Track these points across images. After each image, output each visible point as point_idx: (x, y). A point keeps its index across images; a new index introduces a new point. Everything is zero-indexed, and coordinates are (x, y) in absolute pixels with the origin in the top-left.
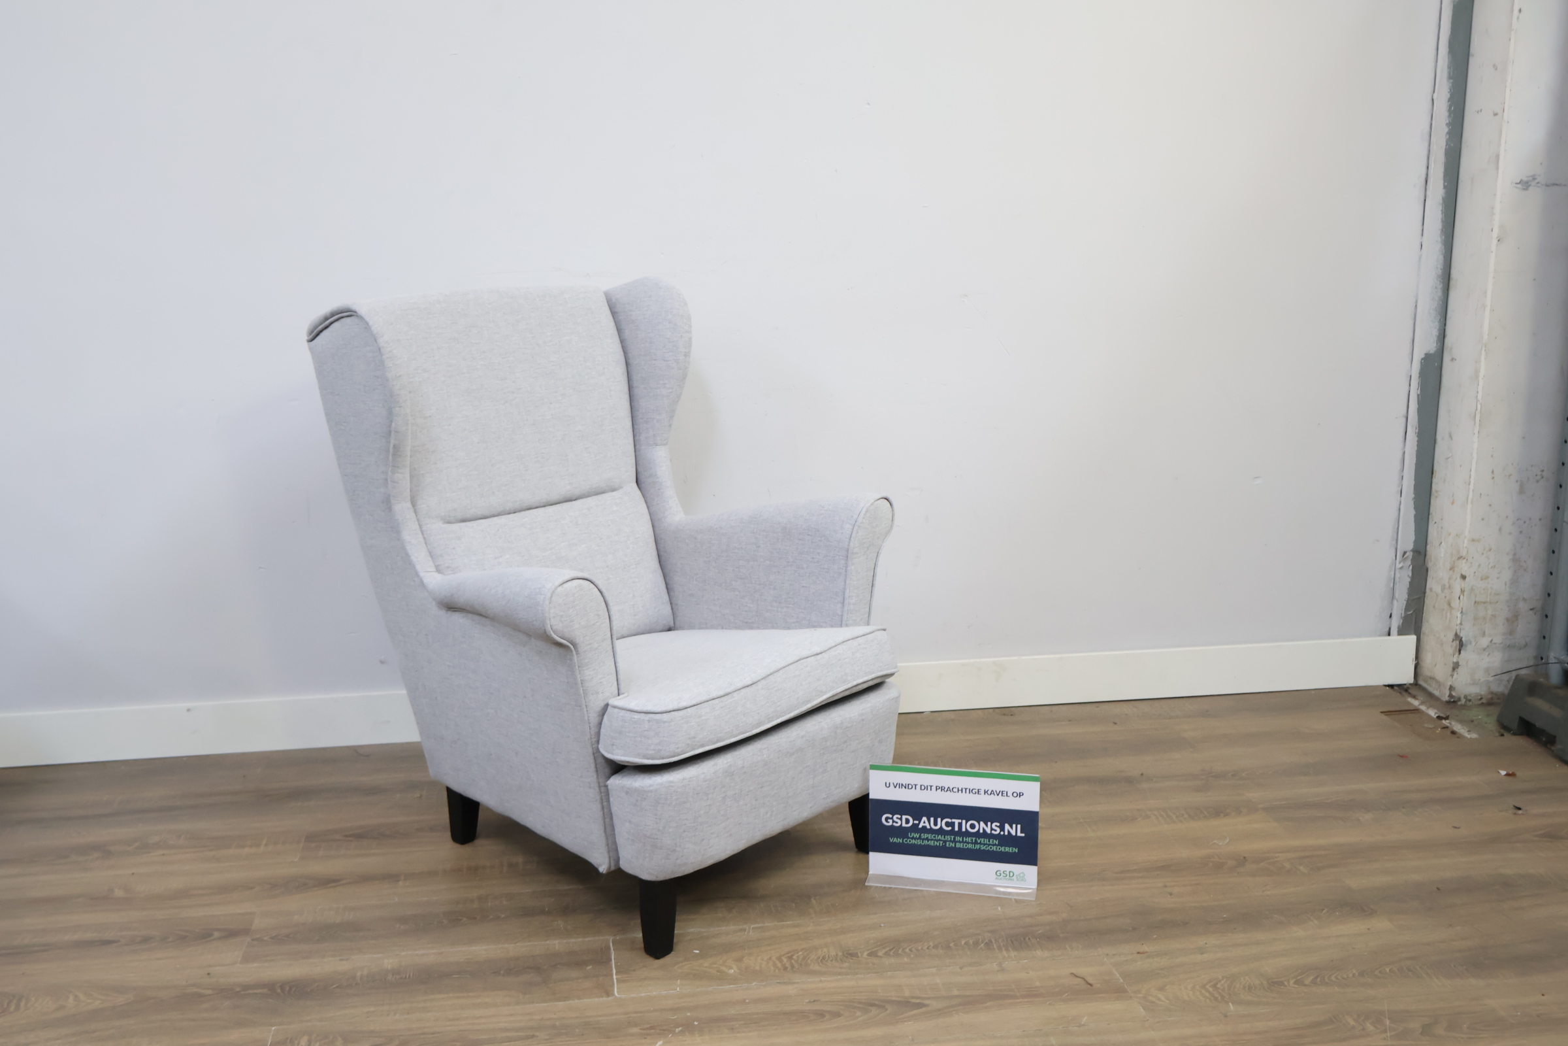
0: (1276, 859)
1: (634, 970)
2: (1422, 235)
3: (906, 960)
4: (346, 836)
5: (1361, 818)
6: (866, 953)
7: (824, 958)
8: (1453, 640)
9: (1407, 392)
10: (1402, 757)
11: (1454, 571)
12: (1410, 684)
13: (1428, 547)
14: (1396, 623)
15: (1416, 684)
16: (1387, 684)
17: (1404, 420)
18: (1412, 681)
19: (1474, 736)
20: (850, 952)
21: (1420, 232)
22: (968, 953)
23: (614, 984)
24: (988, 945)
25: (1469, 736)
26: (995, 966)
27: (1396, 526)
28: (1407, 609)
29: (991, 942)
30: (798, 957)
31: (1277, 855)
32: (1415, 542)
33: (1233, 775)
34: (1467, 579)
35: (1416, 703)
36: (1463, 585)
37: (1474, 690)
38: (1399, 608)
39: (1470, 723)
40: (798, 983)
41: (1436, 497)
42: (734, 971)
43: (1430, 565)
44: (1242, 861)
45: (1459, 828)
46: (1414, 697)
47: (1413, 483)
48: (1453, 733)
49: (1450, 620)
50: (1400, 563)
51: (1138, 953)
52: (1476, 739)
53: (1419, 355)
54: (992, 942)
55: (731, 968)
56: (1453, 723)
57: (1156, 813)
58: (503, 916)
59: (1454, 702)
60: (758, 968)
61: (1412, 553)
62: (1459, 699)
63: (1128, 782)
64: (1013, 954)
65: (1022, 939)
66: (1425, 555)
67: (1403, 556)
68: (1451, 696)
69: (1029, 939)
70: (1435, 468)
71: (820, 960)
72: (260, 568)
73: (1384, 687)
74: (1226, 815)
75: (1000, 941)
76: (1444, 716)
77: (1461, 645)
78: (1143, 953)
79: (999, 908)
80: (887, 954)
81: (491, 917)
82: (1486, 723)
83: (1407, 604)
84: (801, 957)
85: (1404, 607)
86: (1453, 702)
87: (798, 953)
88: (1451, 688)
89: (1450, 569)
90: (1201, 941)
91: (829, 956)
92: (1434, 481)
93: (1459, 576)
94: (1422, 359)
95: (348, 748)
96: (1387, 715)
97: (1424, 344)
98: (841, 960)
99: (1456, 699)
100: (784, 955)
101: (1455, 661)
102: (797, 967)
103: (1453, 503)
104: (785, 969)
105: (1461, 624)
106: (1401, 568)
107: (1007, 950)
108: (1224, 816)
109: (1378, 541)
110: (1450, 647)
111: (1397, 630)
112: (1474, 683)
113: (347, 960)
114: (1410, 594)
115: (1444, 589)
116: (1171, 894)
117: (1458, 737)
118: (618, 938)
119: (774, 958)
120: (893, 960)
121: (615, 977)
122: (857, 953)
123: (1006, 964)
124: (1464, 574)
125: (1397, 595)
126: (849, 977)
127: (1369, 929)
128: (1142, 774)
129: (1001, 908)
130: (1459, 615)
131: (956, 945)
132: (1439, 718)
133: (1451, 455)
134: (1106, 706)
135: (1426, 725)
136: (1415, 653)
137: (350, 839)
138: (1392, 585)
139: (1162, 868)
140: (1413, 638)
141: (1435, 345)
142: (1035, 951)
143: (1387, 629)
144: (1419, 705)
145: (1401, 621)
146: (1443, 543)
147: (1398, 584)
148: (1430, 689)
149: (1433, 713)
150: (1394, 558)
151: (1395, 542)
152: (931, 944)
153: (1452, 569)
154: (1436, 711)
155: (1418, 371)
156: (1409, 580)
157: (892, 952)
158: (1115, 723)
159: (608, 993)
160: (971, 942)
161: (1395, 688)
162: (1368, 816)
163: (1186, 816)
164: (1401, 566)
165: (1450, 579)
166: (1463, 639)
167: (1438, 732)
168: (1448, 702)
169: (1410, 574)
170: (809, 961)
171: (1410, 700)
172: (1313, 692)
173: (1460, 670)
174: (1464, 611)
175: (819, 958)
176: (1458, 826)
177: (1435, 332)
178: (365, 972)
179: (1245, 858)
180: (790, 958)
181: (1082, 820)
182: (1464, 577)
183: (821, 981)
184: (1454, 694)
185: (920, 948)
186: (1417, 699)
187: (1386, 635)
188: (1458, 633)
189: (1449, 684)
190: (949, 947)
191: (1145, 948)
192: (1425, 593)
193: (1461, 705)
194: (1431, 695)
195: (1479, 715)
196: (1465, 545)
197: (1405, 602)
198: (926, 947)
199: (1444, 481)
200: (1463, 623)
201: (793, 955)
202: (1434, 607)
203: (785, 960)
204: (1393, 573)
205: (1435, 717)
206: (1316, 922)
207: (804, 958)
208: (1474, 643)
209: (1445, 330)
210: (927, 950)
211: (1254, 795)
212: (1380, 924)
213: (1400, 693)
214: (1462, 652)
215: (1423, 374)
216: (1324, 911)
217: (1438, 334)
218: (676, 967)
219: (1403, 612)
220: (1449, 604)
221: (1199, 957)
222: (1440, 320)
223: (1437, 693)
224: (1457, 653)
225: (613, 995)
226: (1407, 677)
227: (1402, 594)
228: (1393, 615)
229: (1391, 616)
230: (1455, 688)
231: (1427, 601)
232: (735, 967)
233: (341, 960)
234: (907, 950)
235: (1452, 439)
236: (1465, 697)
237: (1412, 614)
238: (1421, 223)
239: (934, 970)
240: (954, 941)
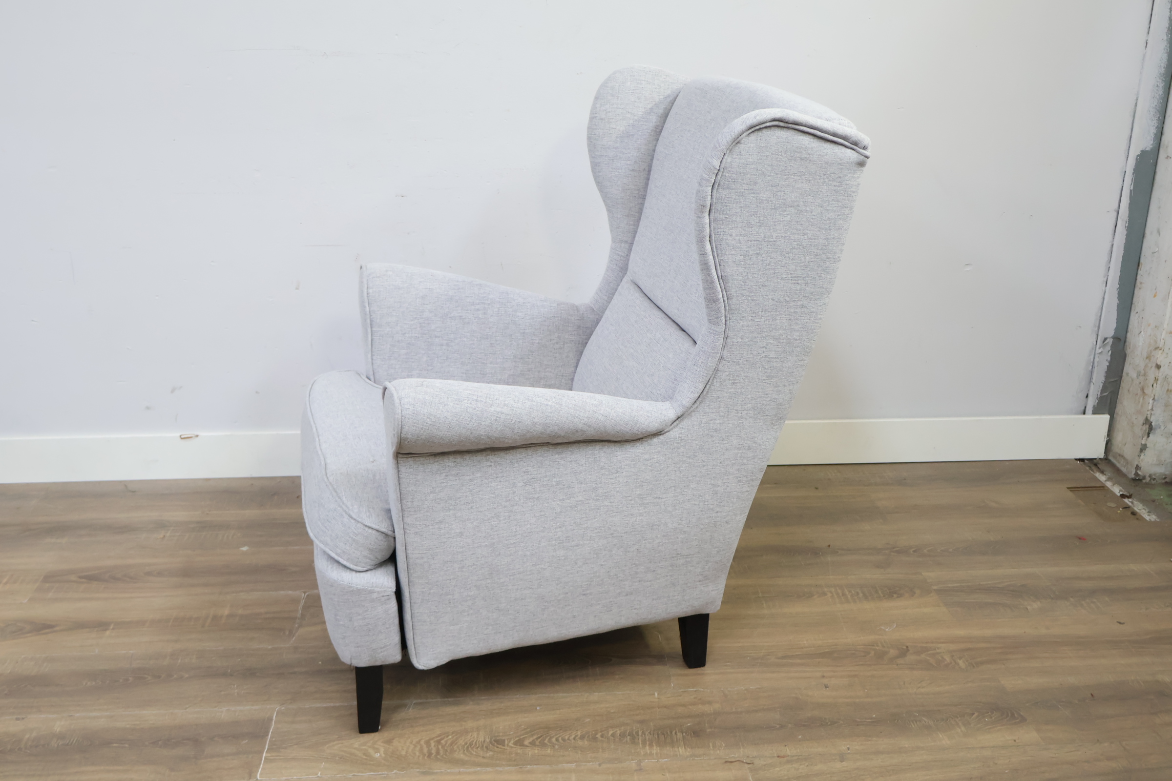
0: (938, 651)
1: (285, 748)
2: (1148, 33)
3: (549, 751)
4: (80, 577)
5: (1029, 607)
6: (512, 742)
7: (471, 745)
8: (1143, 424)
9: (1121, 187)
10: (1080, 539)
11: (1150, 360)
12: (1100, 459)
13: (1128, 334)
14: (1092, 402)
15: (1106, 459)
16: (1078, 458)
17: (1115, 214)
18: (1102, 456)
19: (1153, 518)
20: (498, 738)
21: (1147, 31)
22: (613, 746)
23: (260, 763)
24: (634, 738)
25: (1147, 518)
26: (633, 764)
27: (1099, 315)
28: (1103, 391)
29: (637, 733)
30: (446, 742)
31: (940, 645)
32: (1116, 329)
33: (914, 551)
34: (1162, 369)
35: (1102, 478)
36: (1157, 374)
37: (1160, 470)
38: (1095, 391)
39: (1152, 504)
40: (437, 773)
41: (1140, 289)
42: (380, 755)
43: (1128, 351)
44: (904, 652)
45: (1123, 624)
46: (1102, 472)
47: (1119, 274)
48: (1134, 513)
49: (1142, 406)
50: (1100, 348)
51: (778, 757)
52: (1155, 522)
53: (1135, 152)
54: (638, 736)
55: (377, 750)
56: (1135, 502)
57: (833, 590)
58: (187, 676)
59: (1139, 479)
60: (403, 753)
61: (1112, 340)
62: (1144, 478)
63: (813, 552)
64: (655, 750)
65: (669, 732)
66: (1125, 342)
67: (1103, 342)
68: (1136, 474)
69: (676, 733)
70: (1142, 261)
71: (466, 746)
72: (33, 321)
73: (1076, 461)
74: (900, 596)
75: (647, 733)
76: (1128, 495)
77: (1150, 428)
78: (783, 757)
79: (656, 694)
80: (533, 744)
81: (175, 676)
82: (1167, 504)
83: (1103, 386)
84: (449, 742)
85: (1101, 388)
86: (1137, 480)
87: (447, 736)
88: (1138, 467)
89: (1147, 358)
90: (842, 745)
91: (476, 743)
92: (1140, 272)
93: (1154, 365)
94: (1138, 156)
95: (121, 482)
96: (1071, 491)
97: (1143, 141)
98: (487, 748)
99: (1141, 478)
100: (433, 739)
101: (1143, 443)
102: (441, 754)
103: (1155, 296)
104: (430, 754)
105: (1152, 409)
106: (1100, 353)
107: (651, 745)
108: (898, 597)
109: (1080, 327)
110: (1140, 430)
111: (1092, 409)
112: (1160, 464)
113: (23, 719)
114: (1106, 377)
115: (1140, 375)
116: (826, 687)
117: (1137, 519)
118: (283, 708)
119: (422, 742)
120: (536, 751)
121: (264, 754)
122: (504, 740)
123: (646, 763)
124: (1159, 364)
125: (1094, 377)
126: (489, 769)
127: (1015, 741)
128: (829, 546)
129: (658, 694)
130: (1151, 401)
131: (602, 736)
132: (1123, 496)
133: (1157, 250)
134: (811, 469)
135: (1109, 504)
136: (1107, 431)
137: (83, 580)
138: (1091, 368)
139: (823, 655)
140: (1107, 417)
141: (1152, 142)
142: (678, 747)
143: (1083, 408)
144: (1106, 481)
145: (1097, 401)
146: (1142, 333)
147: (1096, 368)
148: (1118, 465)
149: (1117, 490)
150: (1095, 343)
151: (1096, 329)
152: (579, 733)
153: (1148, 357)
154: (1121, 488)
155: (1133, 167)
156: (1108, 364)
157: (539, 740)
158: (817, 488)
159: (251, 774)
160: (618, 732)
161: (1086, 461)
162: (1036, 605)
163: (861, 595)
164: (1100, 351)
165: (1146, 366)
166: (1153, 424)
167: (1119, 512)
168: (1134, 480)
169: (1109, 359)
170: (455, 747)
171: (1098, 475)
172: (1007, 463)
173: (1147, 452)
174: (1156, 398)
175: (466, 744)
176: (1122, 622)
177: (1153, 131)
178: (34, 734)
179: (907, 647)
180: (439, 742)
181: (760, 595)
182: (1158, 367)
183: (459, 773)
184: (1139, 473)
185: (567, 737)
186: (1105, 475)
187: (1081, 414)
188: (1149, 418)
189: (1136, 463)
190: (595, 739)
191: (789, 750)
192: (1121, 377)
193: (1146, 484)
194: (1118, 471)
195: (1160, 494)
196: (1162, 337)
197: (1102, 385)
198: (573, 736)
199: (1149, 274)
200: (1154, 409)
201: (442, 739)
202: (1129, 391)
203: (433, 744)
204: (1092, 357)
205: (1119, 495)
206: (963, 729)
207: (451, 744)
208: (1162, 428)
209: (1163, 127)
210: (573, 741)
211: (931, 575)
212: (1027, 735)
213: (1090, 467)
214: (1150, 435)
215: (1137, 170)
216: (974, 716)
217: (1155, 132)
218: (327, 746)
219: (1099, 394)
220: (1143, 389)
221: (838, 765)
222: (1159, 118)
223: (1124, 470)
224: (1146, 436)
225: (256, 776)
226: (1098, 452)
227: (1099, 377)
228: (1089, 396)
229: (1087, 396)
230: (1141, 468)
231: (1123, 384)
232: (382, 750)
233: (17, 719)
234: (554, 740)
235: (1159, 235)
236: (1150, 476)
237: (1107, 396)
238: (1149, 20)
239: (573, 766)
240: (601, 732)
